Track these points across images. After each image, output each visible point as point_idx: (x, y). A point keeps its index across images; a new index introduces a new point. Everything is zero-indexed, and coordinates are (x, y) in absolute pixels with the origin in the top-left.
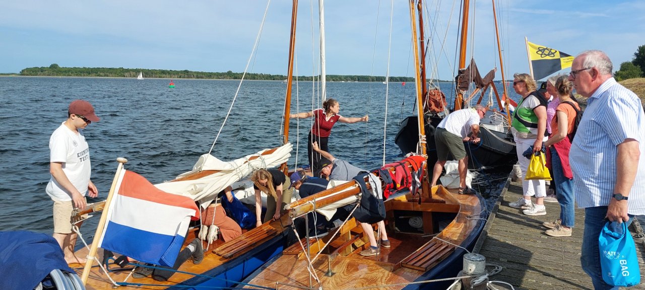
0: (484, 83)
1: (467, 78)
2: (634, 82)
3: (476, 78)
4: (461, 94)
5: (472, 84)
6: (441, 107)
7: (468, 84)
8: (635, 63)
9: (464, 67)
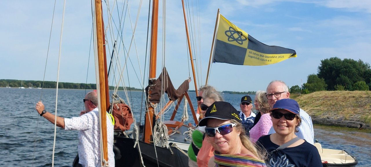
0: (178, 95)
1: (158, 89)
2: (320, 96)
3: (169, 89)
4: (151, 107)
5: (164, 96)
6: (127, 124)
7: (159, 96)
8: (320, 76)
9: (155, 77)
